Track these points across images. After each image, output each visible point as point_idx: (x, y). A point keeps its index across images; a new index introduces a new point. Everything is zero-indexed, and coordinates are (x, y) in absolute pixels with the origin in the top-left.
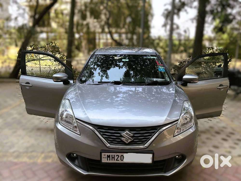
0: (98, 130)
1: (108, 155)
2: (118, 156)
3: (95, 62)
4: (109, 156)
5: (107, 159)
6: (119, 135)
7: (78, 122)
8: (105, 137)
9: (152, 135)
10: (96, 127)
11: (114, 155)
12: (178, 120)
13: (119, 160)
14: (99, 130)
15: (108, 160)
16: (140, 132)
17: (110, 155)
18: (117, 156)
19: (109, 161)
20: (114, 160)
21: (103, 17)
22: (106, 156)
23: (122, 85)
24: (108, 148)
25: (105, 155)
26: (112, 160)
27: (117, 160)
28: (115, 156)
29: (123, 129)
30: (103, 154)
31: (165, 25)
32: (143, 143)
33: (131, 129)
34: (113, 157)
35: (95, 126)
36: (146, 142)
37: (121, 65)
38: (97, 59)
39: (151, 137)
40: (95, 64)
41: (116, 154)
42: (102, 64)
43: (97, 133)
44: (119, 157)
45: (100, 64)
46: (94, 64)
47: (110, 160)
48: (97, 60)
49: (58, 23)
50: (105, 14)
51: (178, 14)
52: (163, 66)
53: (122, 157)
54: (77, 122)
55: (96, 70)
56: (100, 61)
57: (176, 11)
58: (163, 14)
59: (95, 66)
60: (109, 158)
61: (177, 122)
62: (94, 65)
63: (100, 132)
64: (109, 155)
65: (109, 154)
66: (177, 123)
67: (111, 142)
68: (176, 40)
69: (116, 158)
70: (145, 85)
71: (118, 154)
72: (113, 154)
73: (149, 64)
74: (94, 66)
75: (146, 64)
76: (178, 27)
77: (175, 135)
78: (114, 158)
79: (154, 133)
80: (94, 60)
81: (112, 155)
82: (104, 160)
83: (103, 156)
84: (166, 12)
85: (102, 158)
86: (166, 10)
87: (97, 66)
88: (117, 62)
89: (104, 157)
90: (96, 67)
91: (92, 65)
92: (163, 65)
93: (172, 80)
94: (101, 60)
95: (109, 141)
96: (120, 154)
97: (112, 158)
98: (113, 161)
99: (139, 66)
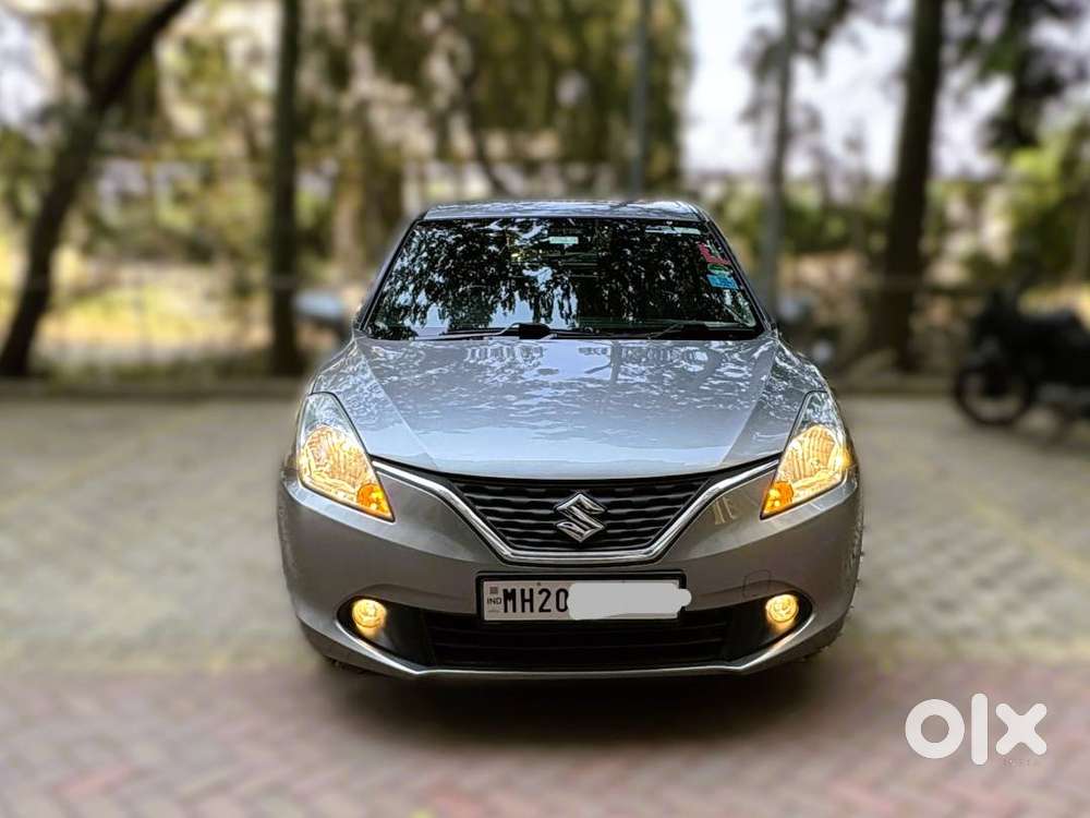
0: (466, 494)
1: (505, 591)
2: (545, 594)
3: (417, 270)
4: (509, 595)
5: (502, 606)
6: (549, 512)
7: (383, 471)
8: (493, 522)
9: (678, 509)
10: (455, 485)
11: (531, 591)
12: (778, 456)
13: (549, 611)
14: (469, 498)
15: (506, 611)
16: (633, 499)
17: (514, 591)
18: (540, 592)
19: (511, 616)
20: (532, 610)
21: (439, 70)
22: (501, 595)
23: (554, 338)
24: (505, 561)
25: (494, 591)
26: (523, 610)
27: (541, 610)
28: (536, 595)
29: (564, 488)
30: (487, 585)
31: (752, 114)
32: (642, 540)
33: (595, 487)
34: (527, 596)
35: (453, 481)
36: (653, 537)
37: (540, 280)
38: (425, 255)
39: (672, 517)
40: (421, 282)
41: (539, 584)
42: (452, 284)
43: (462, 506)
44: (550, 599)
45: (441, 279)
46: (413, 281)
47: (514, 610)
48: (426, 259)
49: (207, 104)
50: (452, 58)
51: (816, 54)
52: (730, 268)
53: (562, 595)
54: (376, 469)
55: (425, 316)
56: (443, 265)
57: (806, 39)
58: (745, 57)
59: (418, 294)
60: (510, 604)
61: (777, 462)
62: (415, 289)
63: (472, 503)
64: (509, 591)
65: (510, 585)
66: (776, 467)
67: (517, 541)
68: (804, 182)
69: (538, 600)
70: (653, 339)
71: (545, 584)
72: (527, 585)
73: (675, 277)
74: (416, 292)
75: (663, 278)
76: (815, 122)
77: (766, 512)
78: (531, 601)
79: (687, 503)
80: (414, 260)
81: (523, 591)
82: (494, 613)
83: (487, 595)
84: (758, 47)
85: (485, 601)
86: (760, 33)
87: (428, 292)
88: (524, 268)
89: (493, 596)
90: (422, 299)
91: (404, 288)
92: (728, 263)
93: (766, 321)
94: (446, 261)
95: (508, 538)
96: (553, 586)
97: (524, 601)
98: (528, 616)
99: (631, 289)
